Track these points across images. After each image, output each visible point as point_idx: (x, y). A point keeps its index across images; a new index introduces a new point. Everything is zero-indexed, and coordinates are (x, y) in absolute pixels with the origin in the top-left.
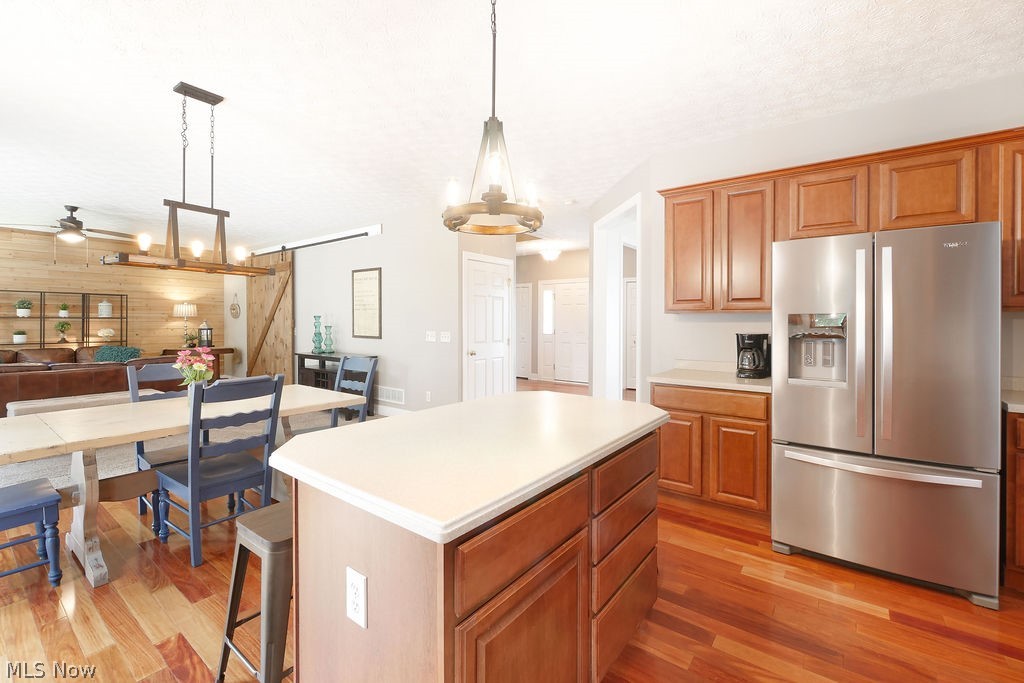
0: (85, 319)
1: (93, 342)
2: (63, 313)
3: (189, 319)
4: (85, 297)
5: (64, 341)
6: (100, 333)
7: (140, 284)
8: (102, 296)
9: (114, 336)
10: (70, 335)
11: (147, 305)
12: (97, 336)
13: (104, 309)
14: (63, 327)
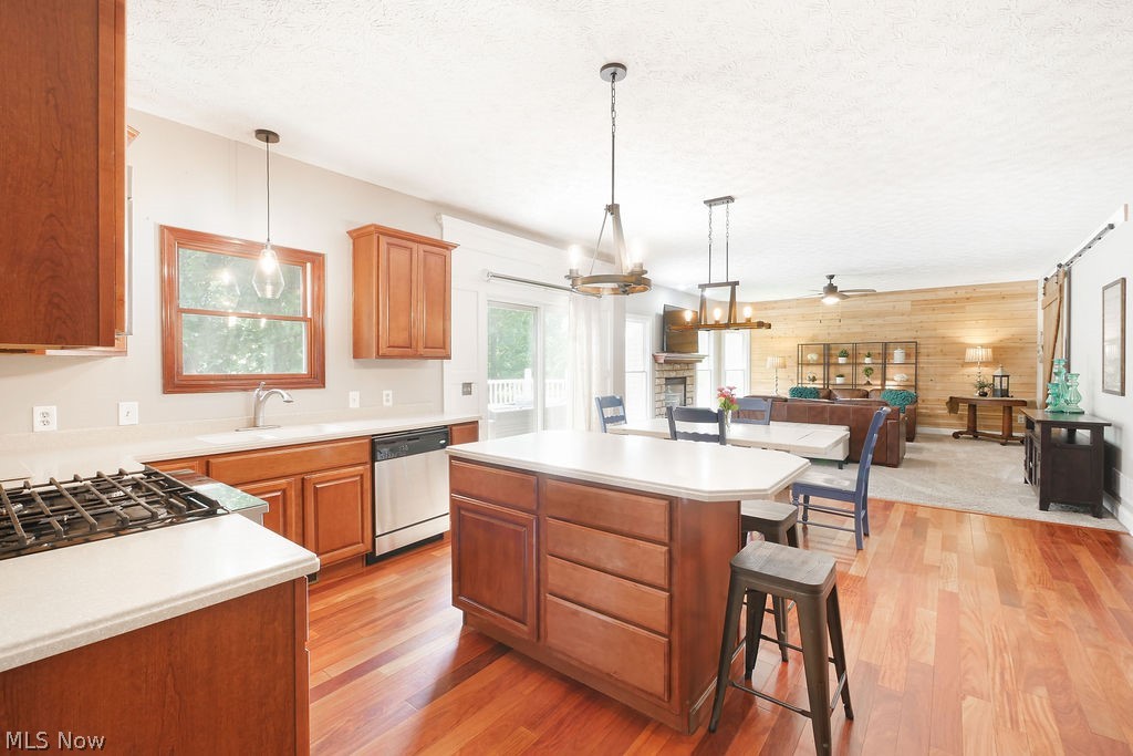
0: (884, 365)
1: (890, 385)
2: (867, 360)
3: (985, 364)
4: (886, 345)
5: (869, 383)
6: (896, 379)
7: (935, 330)
8: (898, 343)
9: (908, 380)
10: (873, 379)
11: (942, 351)
12: (893, 380)
13: (898, 355)
14: (868, 371)
